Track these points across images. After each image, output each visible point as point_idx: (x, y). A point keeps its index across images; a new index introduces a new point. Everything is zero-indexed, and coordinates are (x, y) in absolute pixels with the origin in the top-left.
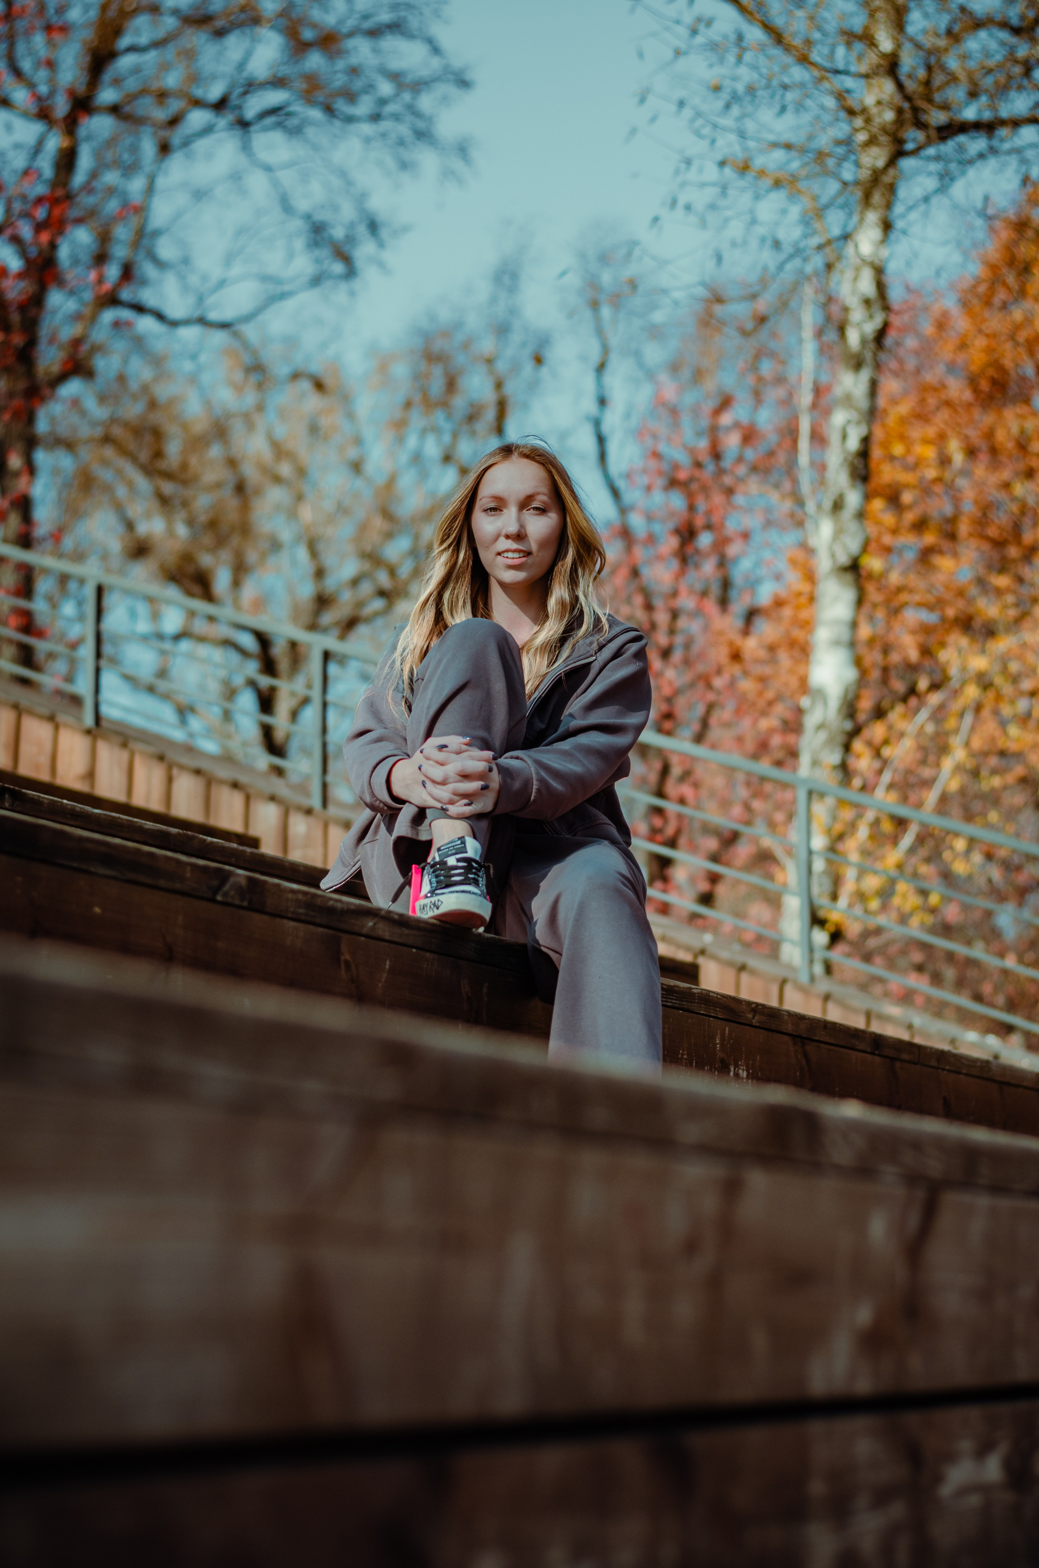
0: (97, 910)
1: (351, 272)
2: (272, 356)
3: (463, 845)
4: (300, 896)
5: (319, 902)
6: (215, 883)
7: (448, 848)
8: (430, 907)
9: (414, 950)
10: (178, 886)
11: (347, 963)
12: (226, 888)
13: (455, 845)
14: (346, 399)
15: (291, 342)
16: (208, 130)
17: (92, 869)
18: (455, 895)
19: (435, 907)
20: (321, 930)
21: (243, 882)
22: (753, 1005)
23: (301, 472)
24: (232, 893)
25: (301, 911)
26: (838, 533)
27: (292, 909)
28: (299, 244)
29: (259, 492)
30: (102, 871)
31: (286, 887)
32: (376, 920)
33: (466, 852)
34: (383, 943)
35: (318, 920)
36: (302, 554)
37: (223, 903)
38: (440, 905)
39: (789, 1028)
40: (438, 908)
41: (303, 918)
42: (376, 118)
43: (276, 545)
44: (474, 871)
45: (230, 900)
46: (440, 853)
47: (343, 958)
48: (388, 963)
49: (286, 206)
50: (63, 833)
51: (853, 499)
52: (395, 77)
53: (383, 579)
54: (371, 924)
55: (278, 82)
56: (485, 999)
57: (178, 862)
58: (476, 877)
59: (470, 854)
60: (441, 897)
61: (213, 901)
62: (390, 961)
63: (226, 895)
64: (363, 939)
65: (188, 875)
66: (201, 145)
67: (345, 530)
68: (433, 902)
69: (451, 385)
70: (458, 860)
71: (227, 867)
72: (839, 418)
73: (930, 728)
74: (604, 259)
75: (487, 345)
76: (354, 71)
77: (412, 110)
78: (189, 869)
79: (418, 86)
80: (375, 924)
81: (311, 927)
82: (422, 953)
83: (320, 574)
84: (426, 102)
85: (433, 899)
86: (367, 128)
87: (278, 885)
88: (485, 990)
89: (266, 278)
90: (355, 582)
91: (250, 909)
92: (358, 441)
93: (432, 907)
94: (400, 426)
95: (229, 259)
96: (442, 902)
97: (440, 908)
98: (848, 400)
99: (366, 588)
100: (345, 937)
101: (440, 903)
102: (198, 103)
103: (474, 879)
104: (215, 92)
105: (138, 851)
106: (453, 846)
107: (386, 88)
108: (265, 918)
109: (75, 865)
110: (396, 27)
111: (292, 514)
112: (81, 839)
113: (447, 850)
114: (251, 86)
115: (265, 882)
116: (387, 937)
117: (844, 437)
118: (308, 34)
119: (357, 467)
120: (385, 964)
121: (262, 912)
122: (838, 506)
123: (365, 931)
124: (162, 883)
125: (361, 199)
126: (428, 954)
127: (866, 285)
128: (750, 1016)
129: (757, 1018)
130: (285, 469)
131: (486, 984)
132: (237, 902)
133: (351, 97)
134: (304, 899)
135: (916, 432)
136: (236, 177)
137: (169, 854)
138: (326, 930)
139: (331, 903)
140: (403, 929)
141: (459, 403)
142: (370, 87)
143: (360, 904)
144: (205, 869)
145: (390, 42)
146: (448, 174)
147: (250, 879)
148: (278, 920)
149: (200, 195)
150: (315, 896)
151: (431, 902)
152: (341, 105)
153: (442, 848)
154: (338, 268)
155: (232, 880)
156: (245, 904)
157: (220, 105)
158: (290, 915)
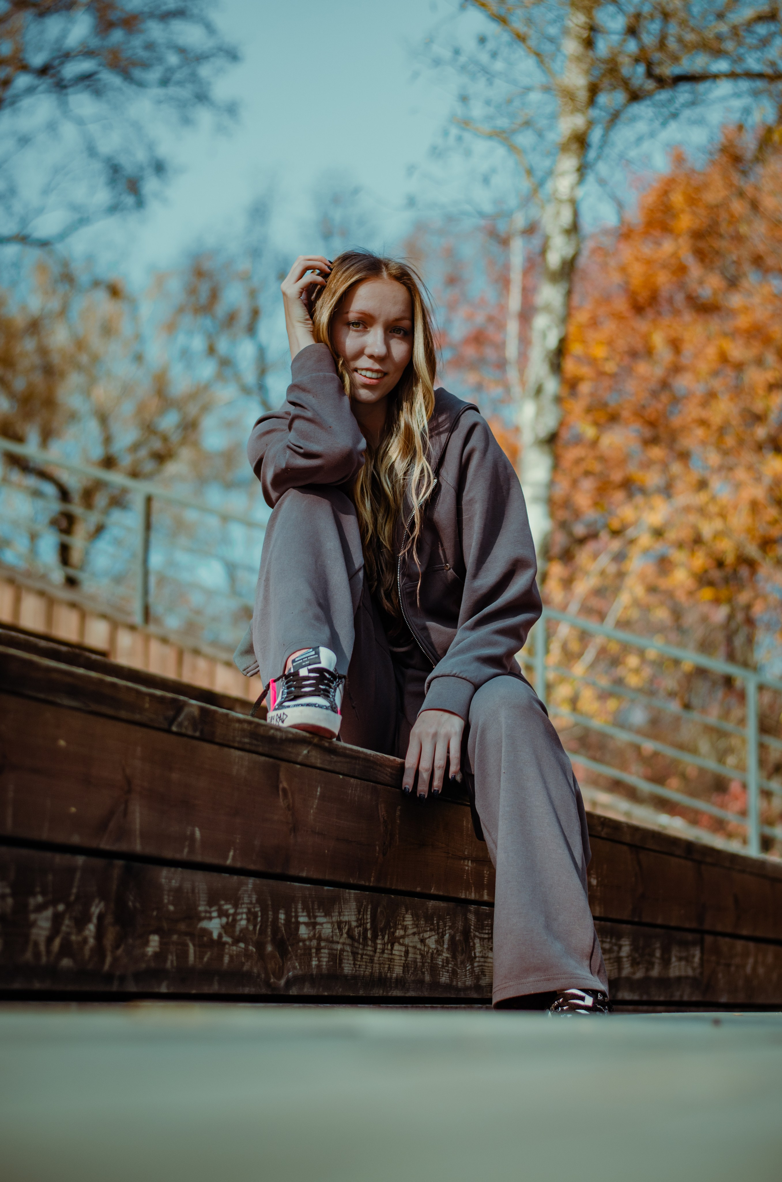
0: (62, 743)
1: (140, 204)
2: (78, 268)
3: (317, 656)
4: (246, 726)
5: (261, 731)
6: (171, 713)
7: (302, 659)
8: (276, 720)
9: (341, 777)
10: (137, 717)
11: (284, 790)
12: (181, 717)
13: (309, 656)
14: (133, 303)
15: (90, 259)
16: (30, 90)
17: (59, 701)
18: (301, 708)
19: (281, 721)
20: (263, 758)
21: (196, 712)
22: (602, 819)
23: (95, 359)
24: (186, 723)
25: (246, 740)
26: (539, 413)
27: (238, 739)
28: (102, 180)
29: (62, 375)
30: (67, 702)
31: (233, 716)
32: (309, 748)
33: (320, 663)
34: (315, 771)
35: (260, 749)
36: (93, 426)
37: (178, 734)
38: (285, 718)
39: (627, 838)
40: (283, 722)
41: (248, 747)
42: (164, 82)
43: (73, 417)
44: (326, 682)
45: (184, 731)
46: (294, 664)
47: (281, 786)
48: (319, 789)
49: (92, 151)
50: (31, 663)
51: (552, 386)
52: (182, 51)
53: (157, 445)
54: (305, 752)
55: (88, 53)
56: (398, 821)
57: (138, 692)
58: (327, 688)
59: (323, 664)
60: (286, 711)
61: (169, 731)
62: (321, 788)
63: (180, 725)
64: (298, 766)
65: (147, 705)
66: (26, 103)
67: (128, 408)
68: (279, 716)
69: (214, 295)
70: (310, 671)
71: (182, 698)
72: (541, 322)
73: (612, 569)
74: (336, 200)
75: (243, 265)
76: (150, 46)
77: (194, 78)
78: (147, 699)
79: (201, 58)
80: (308, 752)
81: (254, 756)
82: (347, 778)
83: (108, 440)
84: (205, 71)
85: (279, 712)
86: (156, 92)
87: (227, 715)
88: (398, 813)
89: (74, 207)
90: (135, 447)
91: (202, 739)
92: (138, 337)
93: (278, 720)
94: (171, 328)
95: (46, 191)
96: (287, 716)
97: (285, 722)
98: (547, 308)
99: (143, 453)
100: (284, 764)
101: (285, 717)
102: (24, 68)
103: (324, 690)
104: (38, 60)
105: (101, 682)
106: (307, 657)
107: (173, 59)
108: (215, 747)
109: (42, 696)
110: (180, 13)
111: (87, 392)
112: (49, 670)
113: (301, 661)
114: (67, 56)
115: (215, 712)
116: (319, 765)
117: (544, 336)
118: (114, 16)
119: (139, 358)
120: (317, 791)
121: (212, 742)
122: (539, 391)
123: (300, 759)
124: (123, 714)
125: (151, 147)
126: (352, 780)
127: (566, 217)
128: (599, 828)
129: (605, 830)
130: (84, 359)
131: (399, 807)
132: (190, 732)
133: (145, 65)
134: (249, 728)
135: (592, 335)
136: (52, 127)
137: (130, 684)
138: (267, 759)
139: (272, 731)
140: (332, 756)
141: (221, 310)
142: (160, 60)
143: (296, 733)
144: (162, 699)
145: (178, 26)
146: (220, 129)
147: (202, 709)
148: (226, 750)
149: (24, 141)
150: (258, 725)
151: (277, 715)
152: (137, 73)
153: (296, 660)
154: (130, 200)
155: (186, 710)
156: (197, 734)
157: (44, 71)
158: (236, 745)
